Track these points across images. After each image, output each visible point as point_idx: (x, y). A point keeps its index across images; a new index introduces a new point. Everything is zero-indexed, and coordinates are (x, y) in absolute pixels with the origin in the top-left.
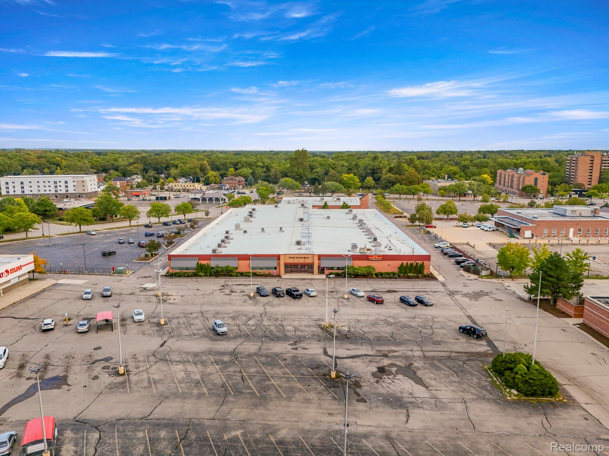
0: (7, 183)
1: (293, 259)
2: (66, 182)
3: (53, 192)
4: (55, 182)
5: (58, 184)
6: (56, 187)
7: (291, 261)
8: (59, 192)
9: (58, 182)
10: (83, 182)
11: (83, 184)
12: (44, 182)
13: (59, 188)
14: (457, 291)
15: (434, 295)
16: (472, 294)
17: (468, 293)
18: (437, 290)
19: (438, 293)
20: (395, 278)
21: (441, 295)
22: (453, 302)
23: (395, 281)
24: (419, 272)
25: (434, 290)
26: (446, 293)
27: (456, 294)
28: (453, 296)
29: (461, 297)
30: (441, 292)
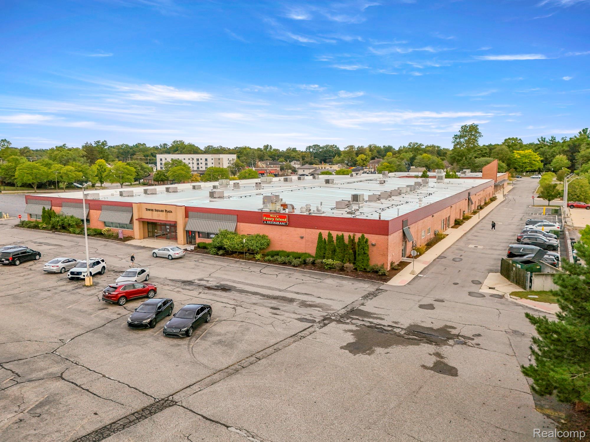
0: (161, 160)
1: (150, 212)
2: (206, 160)
3: (195, 169)
4: (198, 160)
5: (200, 161)
6: (198, 164)
7: (148, 216)
8: (200, 169)
9: (200, 159)
10: (219, 159)
11: (219, 161)
12: (189, 159)
13: (200, 165)
14: (372, 314)
15: (283, 313)
16: (395, 330)
17: (389, 326)
18: (328, 302)
19: (309, 309)
20: (294, 266)
21: (299, 317)
22: (273, 341)
23: (281, 271)
24: (352, 258)
25: (318, 301)
26: (332, 312)
27: (348, 321)
28: (325, 325)
29: (342, 332)
30: (320, 309)
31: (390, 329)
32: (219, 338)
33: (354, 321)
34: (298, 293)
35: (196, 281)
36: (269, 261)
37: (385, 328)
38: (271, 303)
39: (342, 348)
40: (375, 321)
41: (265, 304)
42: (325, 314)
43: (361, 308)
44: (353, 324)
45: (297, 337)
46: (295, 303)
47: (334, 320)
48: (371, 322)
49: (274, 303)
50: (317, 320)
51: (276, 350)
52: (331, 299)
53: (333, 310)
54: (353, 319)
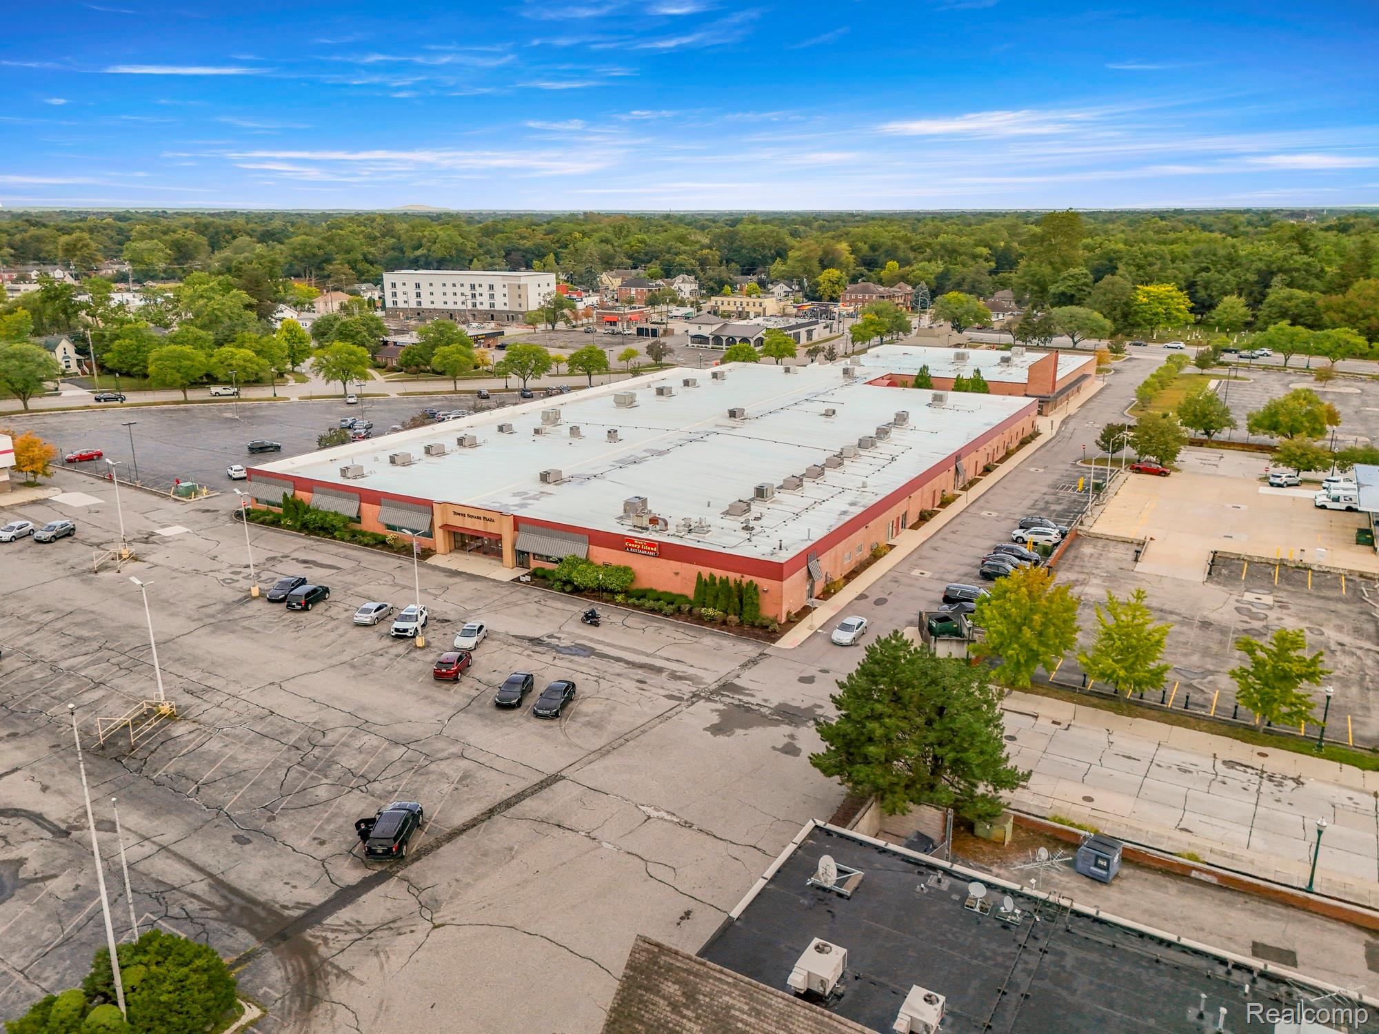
0: (394, 285)
1: (461, 517)
2: (491, 287)
3: (469, 305)
4: (473, 287)
5: (478, 290)
6: (474, 296)
7: (457, 522)
8: (479, 307)
9: (477, 287)
10: (519, 286)
12: (454, 285)
13: (479, 299)
14: (744, 689)
15: (649, 688)
16: (762, 710)
17: (758, 705)
18: (700, 673)
19: (679, 682)
20: (666, 615)
21: (667, 693)
22: (640, 722)
23: (648, 623)
24: (738, 608)
25: (691, 671)
26: (703, 686)
27: (717, 699)
28: (693, 703)
29: (708, 711)
30: (690, 683)
31: (757, 708)
32: (587, 719)
33: (723, 699)
34: (668, 659)
35: (545, 639)
36: (634, 606)
37: (753, 707)
38: (637, 674)
39: (705, 729)
40: (746, 699)
41: (631, 676)
42: (694, 689)
43: (736, 681)
44: (721, 702)
45: (663, 717)
46: (664, 674)
47: (703, 698)
48: (740, 700)
49: (640, 674)
50: (685, 697)
51: (643, 732)
52: (705, 669)
53: (705, 684)
54: (723, 695)
